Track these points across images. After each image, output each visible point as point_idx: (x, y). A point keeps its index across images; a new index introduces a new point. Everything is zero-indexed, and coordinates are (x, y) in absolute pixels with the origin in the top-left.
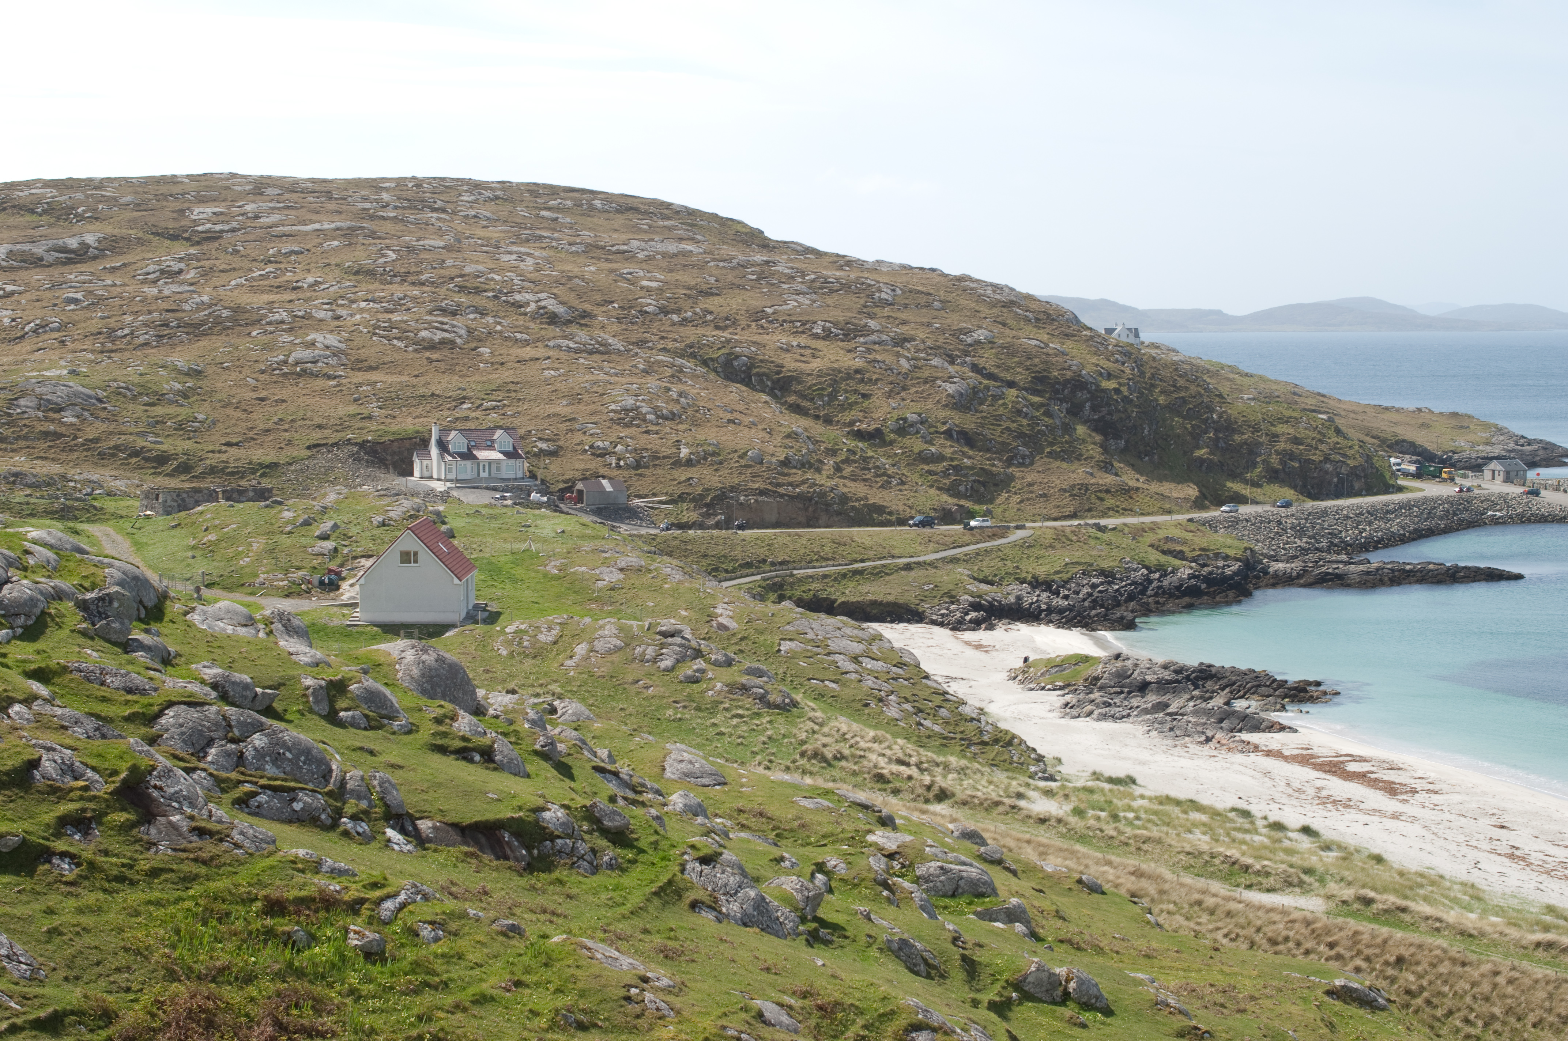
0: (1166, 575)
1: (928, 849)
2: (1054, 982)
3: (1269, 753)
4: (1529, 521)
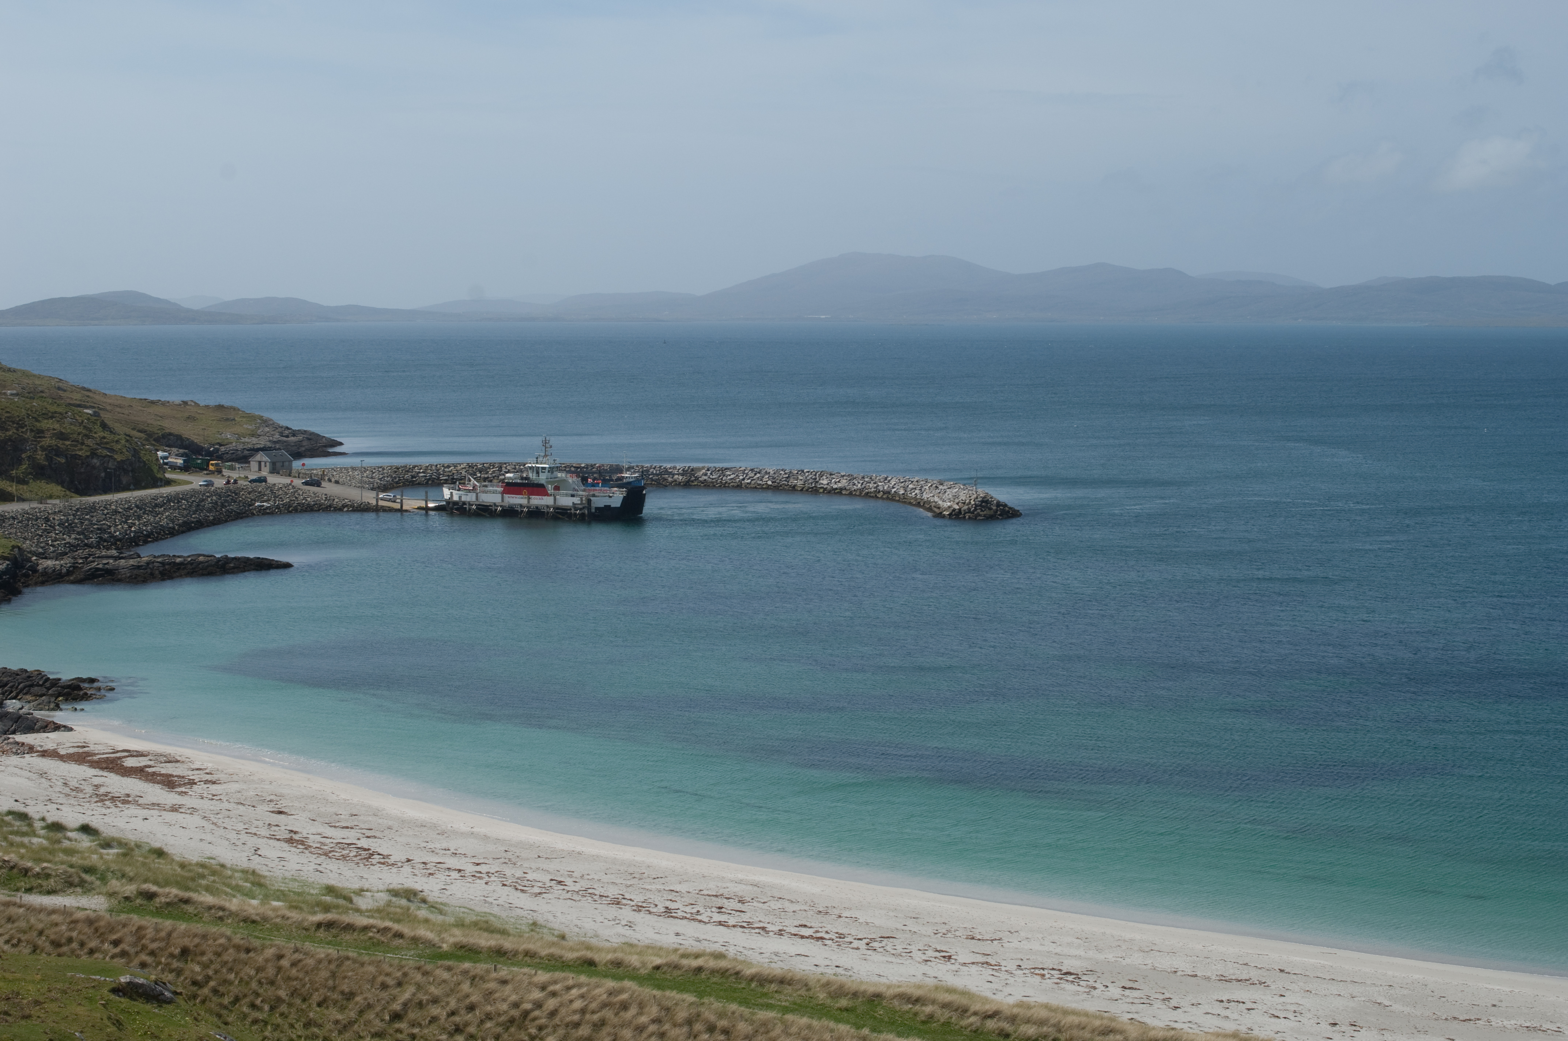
3: (44, 754)
4: (296, 510)
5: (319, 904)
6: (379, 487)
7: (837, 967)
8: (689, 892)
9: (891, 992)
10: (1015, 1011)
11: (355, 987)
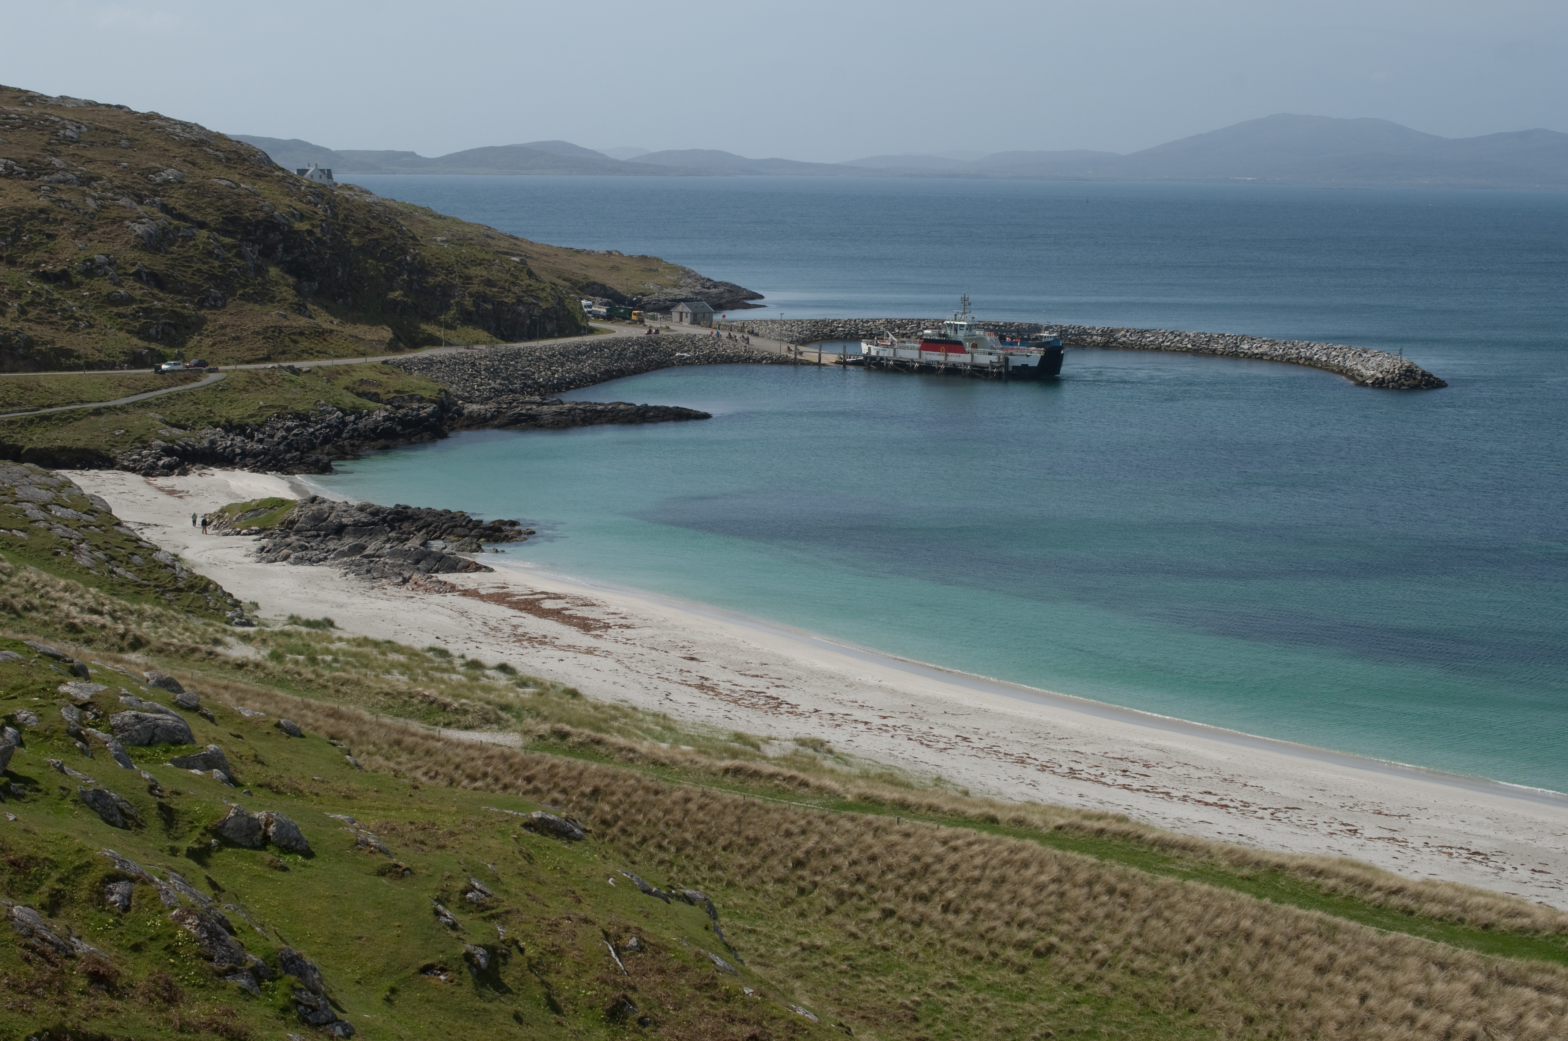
0: (361, 418)
1: (122, 698)
2: (253, 826)
3: (466, 593)
4: (715, 361)
5: (727, 750)
6: (797, 341)
7: (1240, 835)
8: (1094, 754)
9: (1294, 864)
10: (1421, 888)
11: (760, 834)
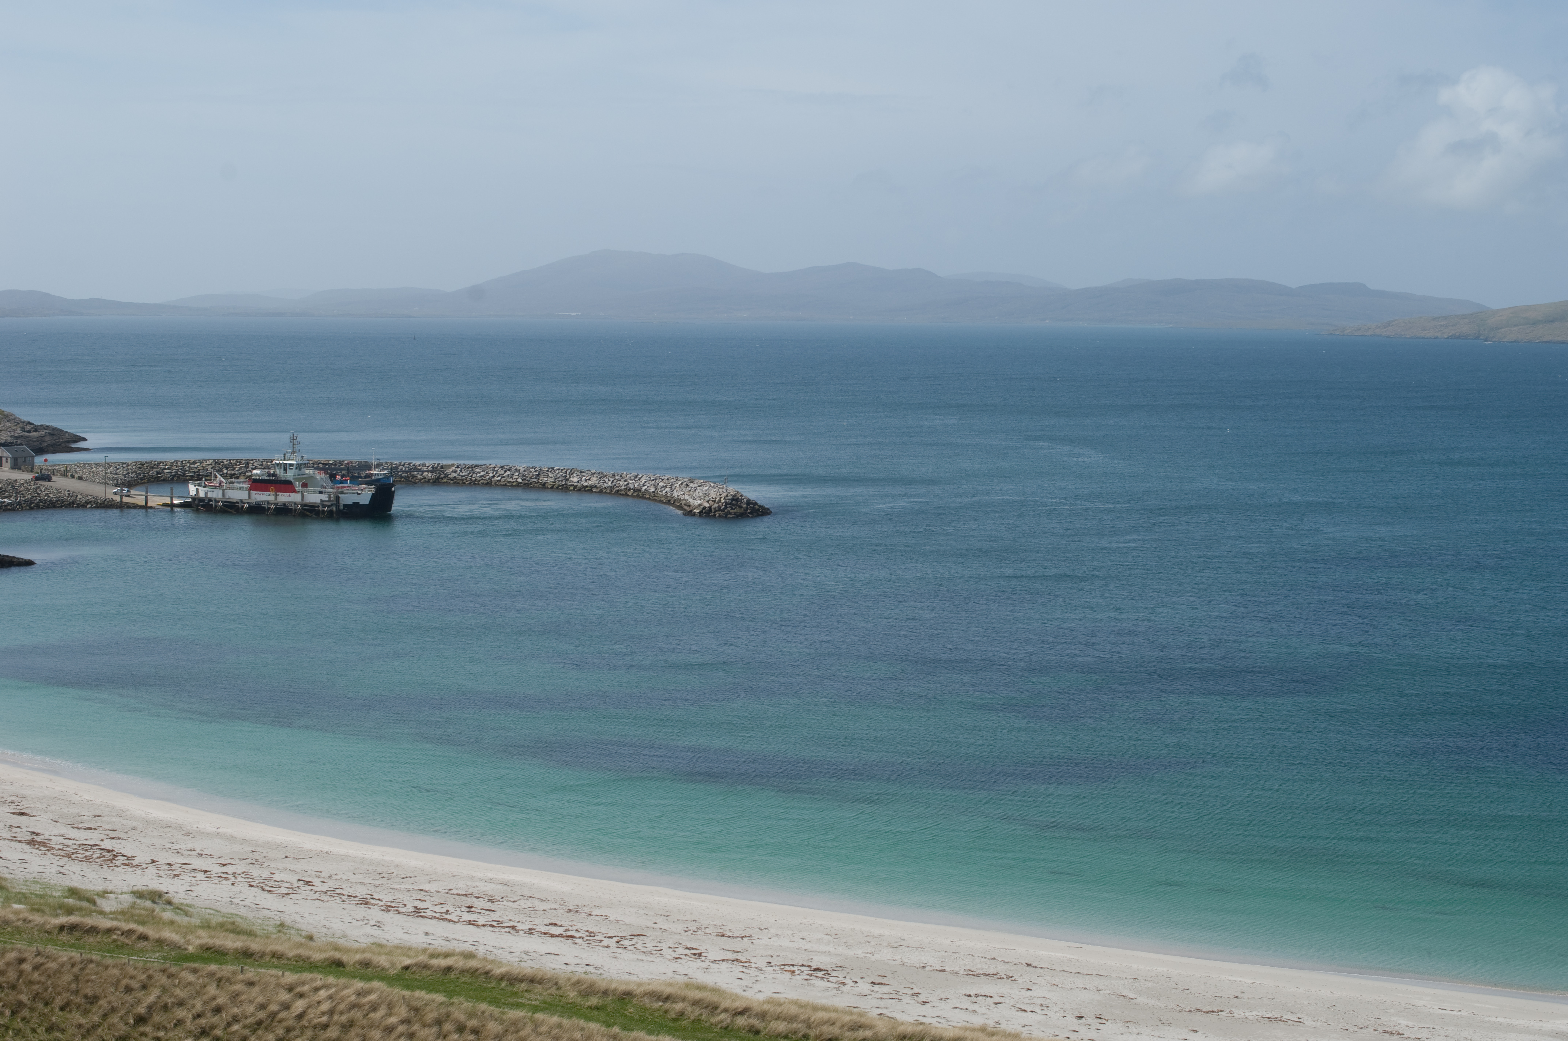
4: (38, 507)
5: (61, 906)
6: (123, 484)
7: (587, 965)
8: (439, 892)
9: (639, 991)
10: (766, 1007)
11: (98, 991)
